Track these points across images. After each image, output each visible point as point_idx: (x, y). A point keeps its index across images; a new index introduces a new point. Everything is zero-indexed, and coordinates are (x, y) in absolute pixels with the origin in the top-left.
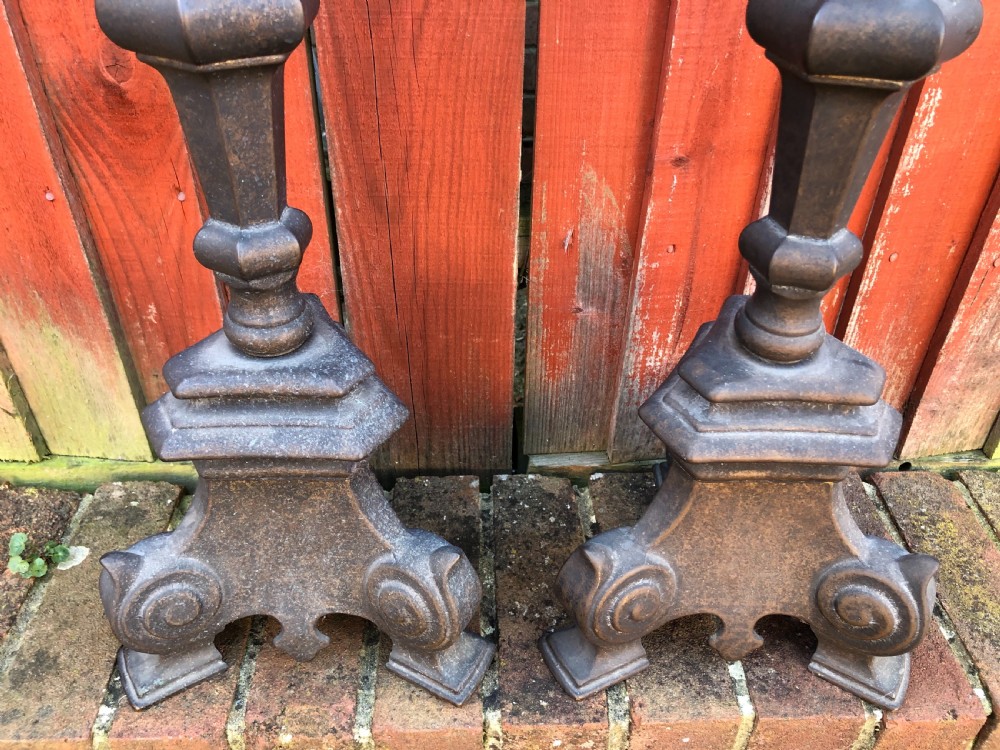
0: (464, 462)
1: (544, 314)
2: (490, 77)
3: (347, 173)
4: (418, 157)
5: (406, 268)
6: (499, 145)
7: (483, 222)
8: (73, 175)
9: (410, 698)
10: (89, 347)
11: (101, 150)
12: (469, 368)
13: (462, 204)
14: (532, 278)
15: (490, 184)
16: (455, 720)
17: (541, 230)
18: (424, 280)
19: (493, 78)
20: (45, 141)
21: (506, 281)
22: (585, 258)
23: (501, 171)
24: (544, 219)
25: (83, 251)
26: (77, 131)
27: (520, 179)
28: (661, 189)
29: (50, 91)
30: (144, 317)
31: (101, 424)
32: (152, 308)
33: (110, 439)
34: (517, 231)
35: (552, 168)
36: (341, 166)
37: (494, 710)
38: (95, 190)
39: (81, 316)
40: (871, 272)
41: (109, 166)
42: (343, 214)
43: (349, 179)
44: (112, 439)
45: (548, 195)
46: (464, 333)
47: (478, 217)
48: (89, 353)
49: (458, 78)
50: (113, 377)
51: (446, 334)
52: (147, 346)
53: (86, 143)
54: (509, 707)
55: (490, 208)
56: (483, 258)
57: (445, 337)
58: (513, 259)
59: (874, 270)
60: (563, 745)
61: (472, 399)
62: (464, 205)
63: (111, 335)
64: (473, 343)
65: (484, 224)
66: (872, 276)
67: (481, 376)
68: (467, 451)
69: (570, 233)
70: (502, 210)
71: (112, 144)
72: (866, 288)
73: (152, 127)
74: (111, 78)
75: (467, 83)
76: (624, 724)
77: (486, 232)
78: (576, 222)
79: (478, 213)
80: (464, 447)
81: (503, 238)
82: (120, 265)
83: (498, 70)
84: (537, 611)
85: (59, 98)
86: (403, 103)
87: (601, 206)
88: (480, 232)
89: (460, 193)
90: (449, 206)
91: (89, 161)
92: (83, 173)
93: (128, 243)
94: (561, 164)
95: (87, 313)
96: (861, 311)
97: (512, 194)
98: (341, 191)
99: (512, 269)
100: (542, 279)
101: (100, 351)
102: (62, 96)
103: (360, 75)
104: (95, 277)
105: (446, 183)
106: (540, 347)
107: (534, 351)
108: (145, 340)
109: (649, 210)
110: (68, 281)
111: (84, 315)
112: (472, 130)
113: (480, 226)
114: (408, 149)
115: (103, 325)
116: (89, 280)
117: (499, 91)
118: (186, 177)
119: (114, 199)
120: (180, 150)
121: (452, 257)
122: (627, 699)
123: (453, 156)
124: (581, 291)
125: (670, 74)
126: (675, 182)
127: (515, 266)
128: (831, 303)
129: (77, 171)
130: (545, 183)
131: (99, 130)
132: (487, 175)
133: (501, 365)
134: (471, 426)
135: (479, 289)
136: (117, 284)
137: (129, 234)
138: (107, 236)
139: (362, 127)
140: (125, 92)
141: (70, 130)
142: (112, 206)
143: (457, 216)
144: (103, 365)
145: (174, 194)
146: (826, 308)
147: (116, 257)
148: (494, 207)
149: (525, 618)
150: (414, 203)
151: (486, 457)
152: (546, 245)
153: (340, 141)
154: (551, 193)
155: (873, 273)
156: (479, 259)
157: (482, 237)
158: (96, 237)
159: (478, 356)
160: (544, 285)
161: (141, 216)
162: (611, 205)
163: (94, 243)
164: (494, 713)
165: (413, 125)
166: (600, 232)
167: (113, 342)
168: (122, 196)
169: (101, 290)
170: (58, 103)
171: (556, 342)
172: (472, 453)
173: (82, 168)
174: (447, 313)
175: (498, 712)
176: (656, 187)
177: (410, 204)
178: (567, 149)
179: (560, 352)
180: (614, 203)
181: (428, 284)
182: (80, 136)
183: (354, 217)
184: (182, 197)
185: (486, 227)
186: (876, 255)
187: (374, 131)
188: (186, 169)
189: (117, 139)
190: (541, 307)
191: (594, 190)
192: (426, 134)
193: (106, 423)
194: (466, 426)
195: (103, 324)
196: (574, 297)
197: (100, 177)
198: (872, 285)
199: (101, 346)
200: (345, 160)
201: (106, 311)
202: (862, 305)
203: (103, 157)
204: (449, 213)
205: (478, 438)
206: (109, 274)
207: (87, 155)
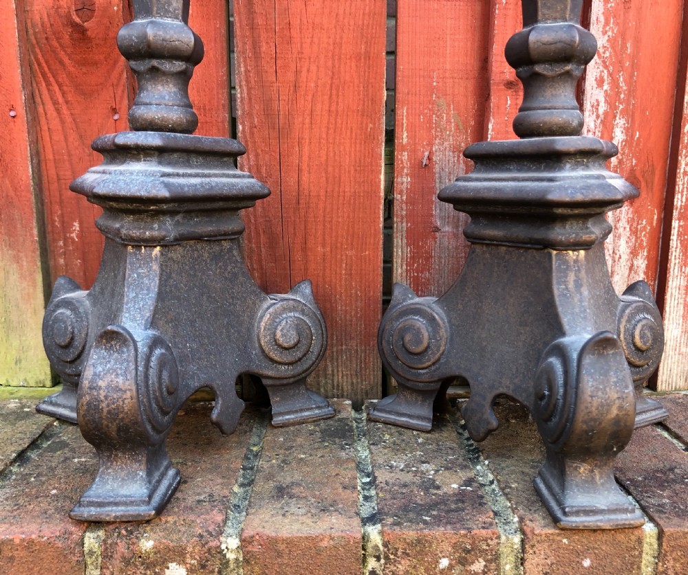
0: (338, 390)
1: (407, 231)
2: (361, 13)
3: (249, 93)
4: (305, 80)
5: (292, 180)
6: (369, 69)
7: (356, 135)
8: (34, 102)
9: (284, 515)
10: (17, 259)
11: (60, 80)
12: (343, 282)
13: (339, 121)
14: (397, 196)
15: (362, 102)
16: (331, 528)
17: (403, 150)
18: (306, 192)
19: (364, 14)
20: (19, 65)
21: (375, 192)
22: (440, 177)
23: (370, 91)
24: (405, 140)
25: (29, 163)
26: (44, 65)
27: (385, 98)
28: (498, 107)
29: (31, 31)
30: (68, 235)
31: (11, 345)
32: (76, 225)
33: (16, 363)
34: (384, 144)
35: (410, 95)
36: (245, 88)
37: (374, 525)
38: (49, 116)
39: (15, 228)
40: (681, 187)
41: (64, 94)
42: (244, 129)
43: (250, 99)
44: (18, 361)
45: (407, 119)
46: (339, 245)
47: (351, 133)
48: (15, 266)
49: (337, 15)
50: (31, 290)
51: (324, 246)
52: (66, 265)
53: (49, 75)
54: (390, 520)
55: (362, 123)
56: (356, 170)
57: (322, 250)
58: (380, 170)
59: (683, 184)
60: (451, 567)
61: (345, 316)
62: (340, 122)
63: (37, 246)
64: (347, 256)
65: (356, 139)
66: (683, 191)
67: (353, 291)
68: (340, 378)
69: (427, 154)
70: (371, 125)
71: (69, 74)
72: (679, 203)
73: (102, 57)
74: (77, 20)
75: (344, 19)
76: (517, 539)
77: (358, 146)
78: (431, 144)
79: (352, 129)
80: (338, 371)
81: (373, 151)
82: (56, 184)
83: (367, 8)
84: (413, 467)
85: (36, 38)
86: (295, 36)
87: (451, 131)
88: (353, 146)
89: (337, 111)
90: (328, 123)
91: (49, 90)
92: (42, 101)
93: (67, 163)
94: (418, 92)
95: (21, 224)
96: (679, 226)
97: (379, 111)
98: (243, 110)
99: (380, 182)
100: (404, 198)
101: (25, 264)
102: (39, 36)
103: (264, 13)
104: (34, 189)
105: (327, 103)
106: (404, 267)
107: (400, 271)
108: (65, 259)
109: (490, 126)
110: (12, 193)
111: (19, 226)
112: (348, 57)
113: (353, 140)
114: (297, 72)
115: (32, 235)
116: (29, 191)
117: (368, 26)
118: (122, 98)
119: (63, 122)
120: (121, 75)
121: (330, 169)
122: (516, 519)
123: (332, 78)
124: (438, 211)
125: (497, 11)
126: (509, 102)
127: (382, 177)
128: (652, 223)
129: (38, 100)
130: (405, 108)
131: (61, 62)
132: (359, 95)
133: (371, 278)
134: (344, 347)
135: (352, 201)
136: (51, 202)
137: (70, 155)
138: (51, 157)
139: (263, 55)
140: (86, 30)
141: (39, 65)
142: (60, 128)
143: (335, 132)
144: (25, 279)
145: (110, 115)
146: (649, 228)
147: (55, 177)
148: (365, 122)
149: (402, 470)
150: (300, 119)
151: (357, 382)
152: (407, 164)
153: (246, 66)
154: (410, 117)
155: (683, 188)
156: (352, 172)
157: (355, 150)
158: (42, 157)
159: (351, 270)
160: (406, 203)
161: (81, 137)
162: (459, 129)
163: (39, 163)
164: (374, 527)
165: (302, 53)
166: (451, 154)
167: (38, 253)
168: (69, 119)
169: (37, 203)
170: (34, 42)
171: (418, 261)
172: (345, 378)
173: (43, 97)
174: (324, 225)
175: (379, 526)
176: (494, 106)
177: (298, 121)
178: (422, 79)
179: (422, 272)
180: (461, 127)
181: (310, 195)
182: (46, 69)
183: (252, 133)
184: (116, 117)
185: (358, 141)
186: (682, 170)
187: (272, 58)
188: (123, 92)
189: (73, 69)
190: (404, 224)
191: (445, 115)
192: (312, 60)
193: (16, 343)
194: (340, 347)
195: (33, 233)
196: (432, 215)
197: (55, 103)
198: (684, 200)
199: (27, 257)
200: (248, 82)
201: (38, 222)
202: (679, 219)
203: (60, 86)
204: (328, 129)
205: (351, 361)
206: (46, 193)
207: (48, 84)
